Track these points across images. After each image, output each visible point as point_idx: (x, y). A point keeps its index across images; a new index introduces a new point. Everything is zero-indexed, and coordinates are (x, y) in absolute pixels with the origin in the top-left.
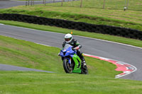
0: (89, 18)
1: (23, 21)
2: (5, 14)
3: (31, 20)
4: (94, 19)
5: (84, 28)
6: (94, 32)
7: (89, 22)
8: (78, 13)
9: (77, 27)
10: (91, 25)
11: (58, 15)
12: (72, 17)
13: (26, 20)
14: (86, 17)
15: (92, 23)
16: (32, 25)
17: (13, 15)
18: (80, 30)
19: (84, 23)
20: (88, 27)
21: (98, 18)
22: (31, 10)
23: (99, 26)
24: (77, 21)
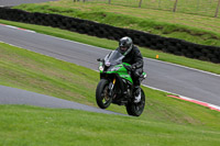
0: (189, 32)
1: (68, 29)
2: (37, 14)
3: (83, 28)
4: (199, 34)
5: (180, 50)
6: (198, 58)
7: (188, 39)
8: (170, 22)
9: (167, 46)
10: (192, 45)
11: (133, 23)
12: (158, 28)
13: (74, 27)
14: (184, 30)
15: (194, 42)
16: (85, 37)
17: (52, 16)
18: (172, 52)
19: (180, 41)
20: (186, 48)
21: (205, 33)
22: (83, 11)
23: (207, 48)
24: (167, 36)
